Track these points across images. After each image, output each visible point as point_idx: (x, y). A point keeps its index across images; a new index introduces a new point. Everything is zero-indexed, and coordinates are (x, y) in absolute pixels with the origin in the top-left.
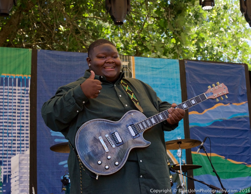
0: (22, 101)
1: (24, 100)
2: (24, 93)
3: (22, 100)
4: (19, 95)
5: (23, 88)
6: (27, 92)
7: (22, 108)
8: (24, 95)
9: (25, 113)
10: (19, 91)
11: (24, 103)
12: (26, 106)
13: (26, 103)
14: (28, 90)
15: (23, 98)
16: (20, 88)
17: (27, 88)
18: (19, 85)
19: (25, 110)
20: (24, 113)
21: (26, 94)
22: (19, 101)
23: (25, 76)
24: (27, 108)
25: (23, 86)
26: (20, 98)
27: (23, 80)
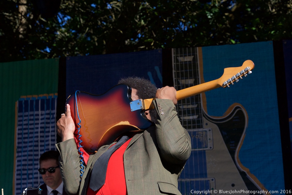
0: (47, 130)
1: (49, 127)
2: (48, 119)
3: (47, 127)
4: (43, 121)
5: (48, 112)
6: (53, 116)
7: (47, 139)
8: (49, 121)
9: (50, 145)
10: (43, 117)
11: (49, 132)
12: (52, 136)
13: (52, 131)
14: (54, 114)
15: (48, 125)
16: (43, 112)
17: (53, 112)
18: (42, 109)
19: (50, 140)
20: (48, 145)
21: (52, 119)
22: (42, 130)
23: (51, 95)
24: (53, 138)
25: (48, 109)
26: (43, 125)
27: (48, 100)
